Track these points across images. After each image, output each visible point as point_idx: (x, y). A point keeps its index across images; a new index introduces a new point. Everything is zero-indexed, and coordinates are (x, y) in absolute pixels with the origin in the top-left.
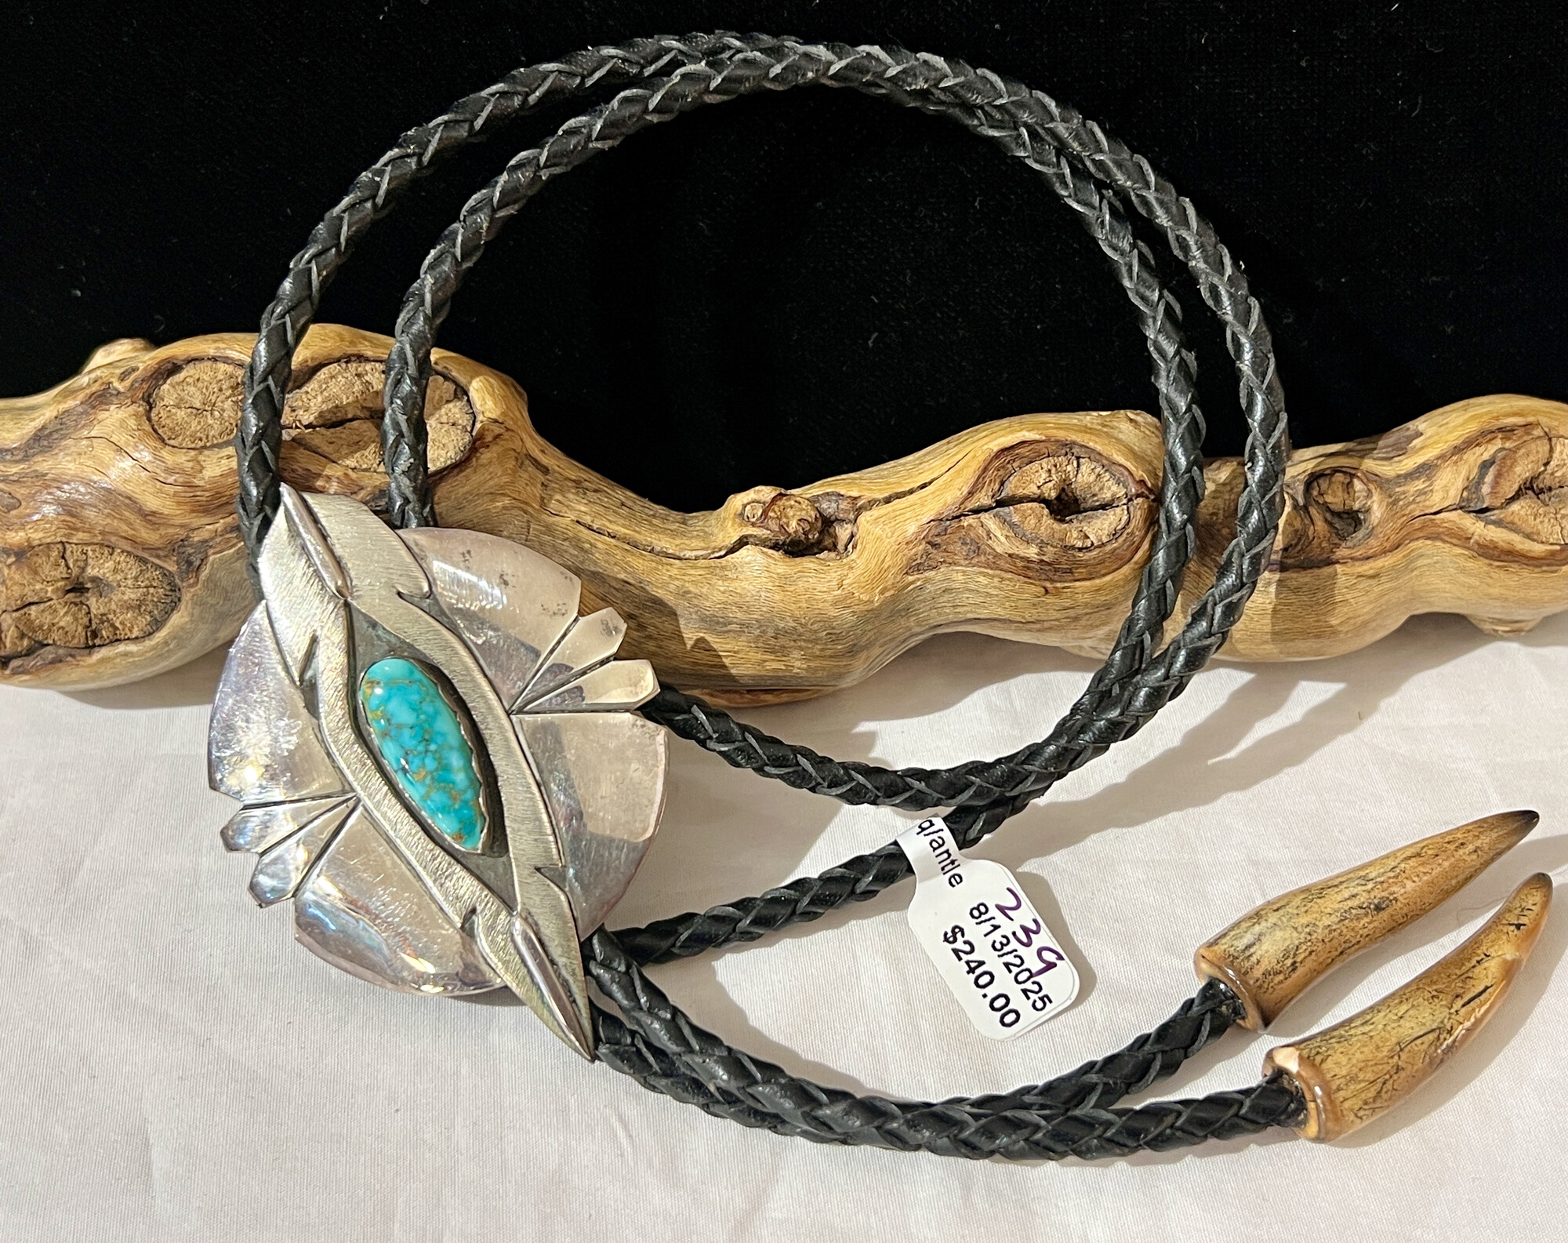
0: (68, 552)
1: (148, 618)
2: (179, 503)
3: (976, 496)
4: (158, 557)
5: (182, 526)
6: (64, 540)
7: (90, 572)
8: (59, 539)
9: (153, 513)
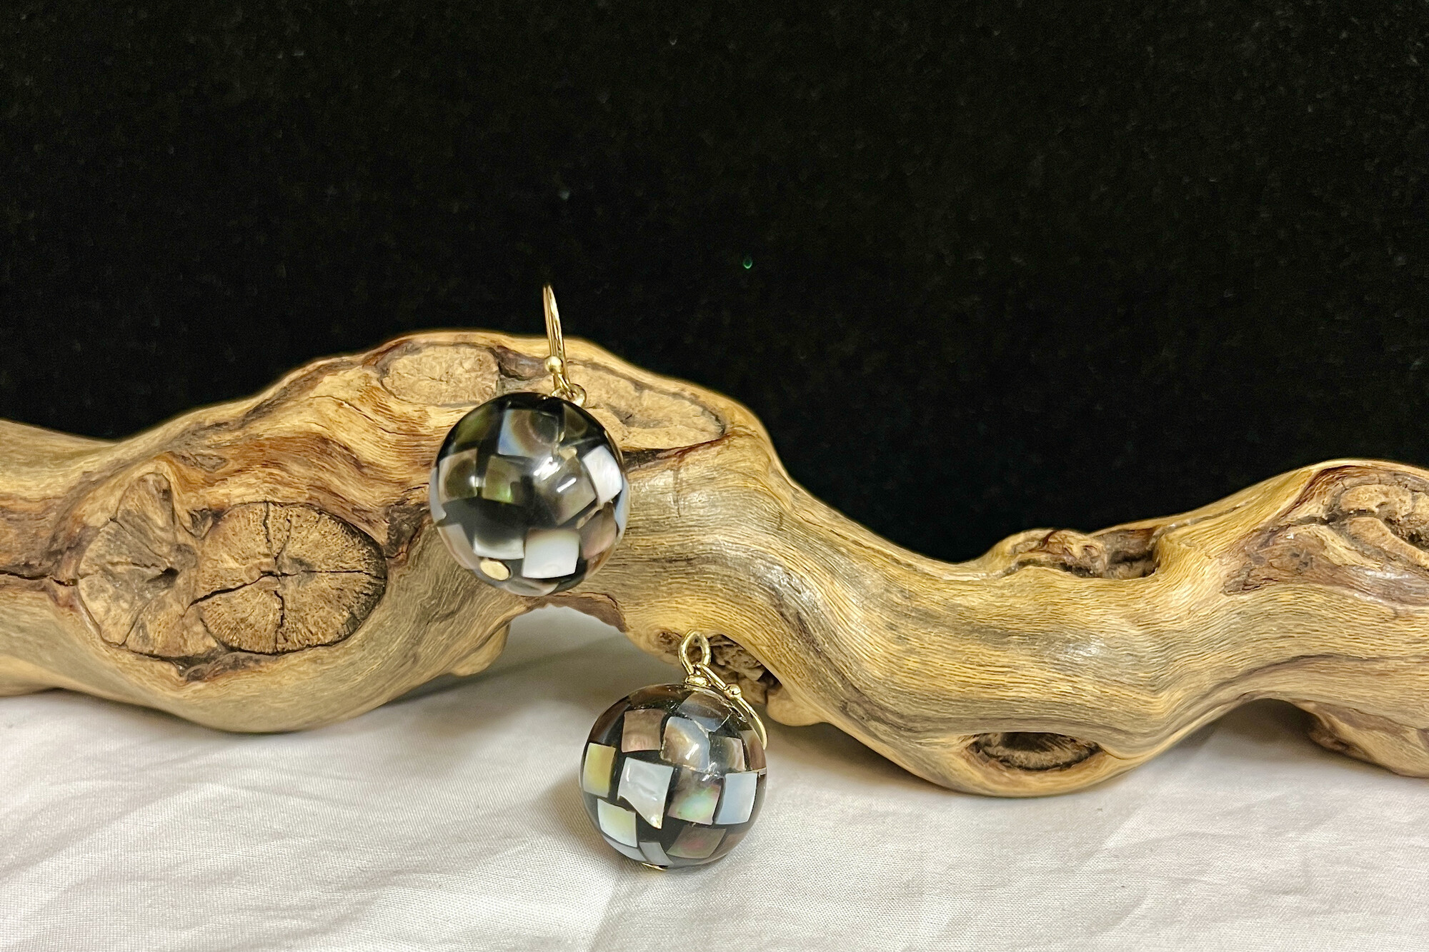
0: (271, 518)
1: (346, 614)
2: (400, 453)
3: (1305, 505)
4: (368, 522)
5: (401, 483)
6: (269, 498)
7: (294, 549)
8: (260, 499)
9: (370, 465)
